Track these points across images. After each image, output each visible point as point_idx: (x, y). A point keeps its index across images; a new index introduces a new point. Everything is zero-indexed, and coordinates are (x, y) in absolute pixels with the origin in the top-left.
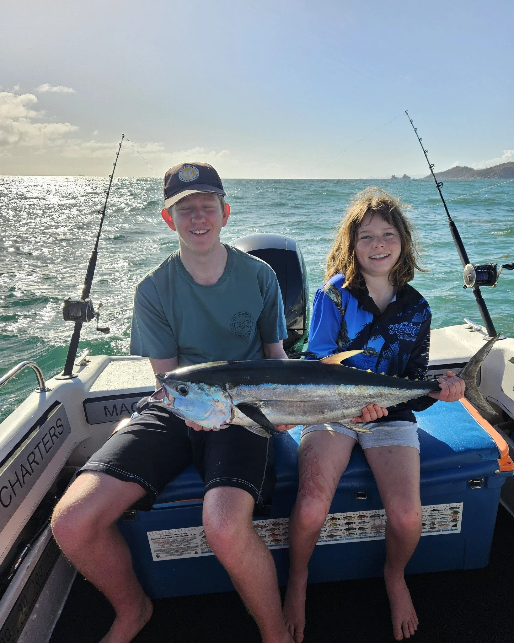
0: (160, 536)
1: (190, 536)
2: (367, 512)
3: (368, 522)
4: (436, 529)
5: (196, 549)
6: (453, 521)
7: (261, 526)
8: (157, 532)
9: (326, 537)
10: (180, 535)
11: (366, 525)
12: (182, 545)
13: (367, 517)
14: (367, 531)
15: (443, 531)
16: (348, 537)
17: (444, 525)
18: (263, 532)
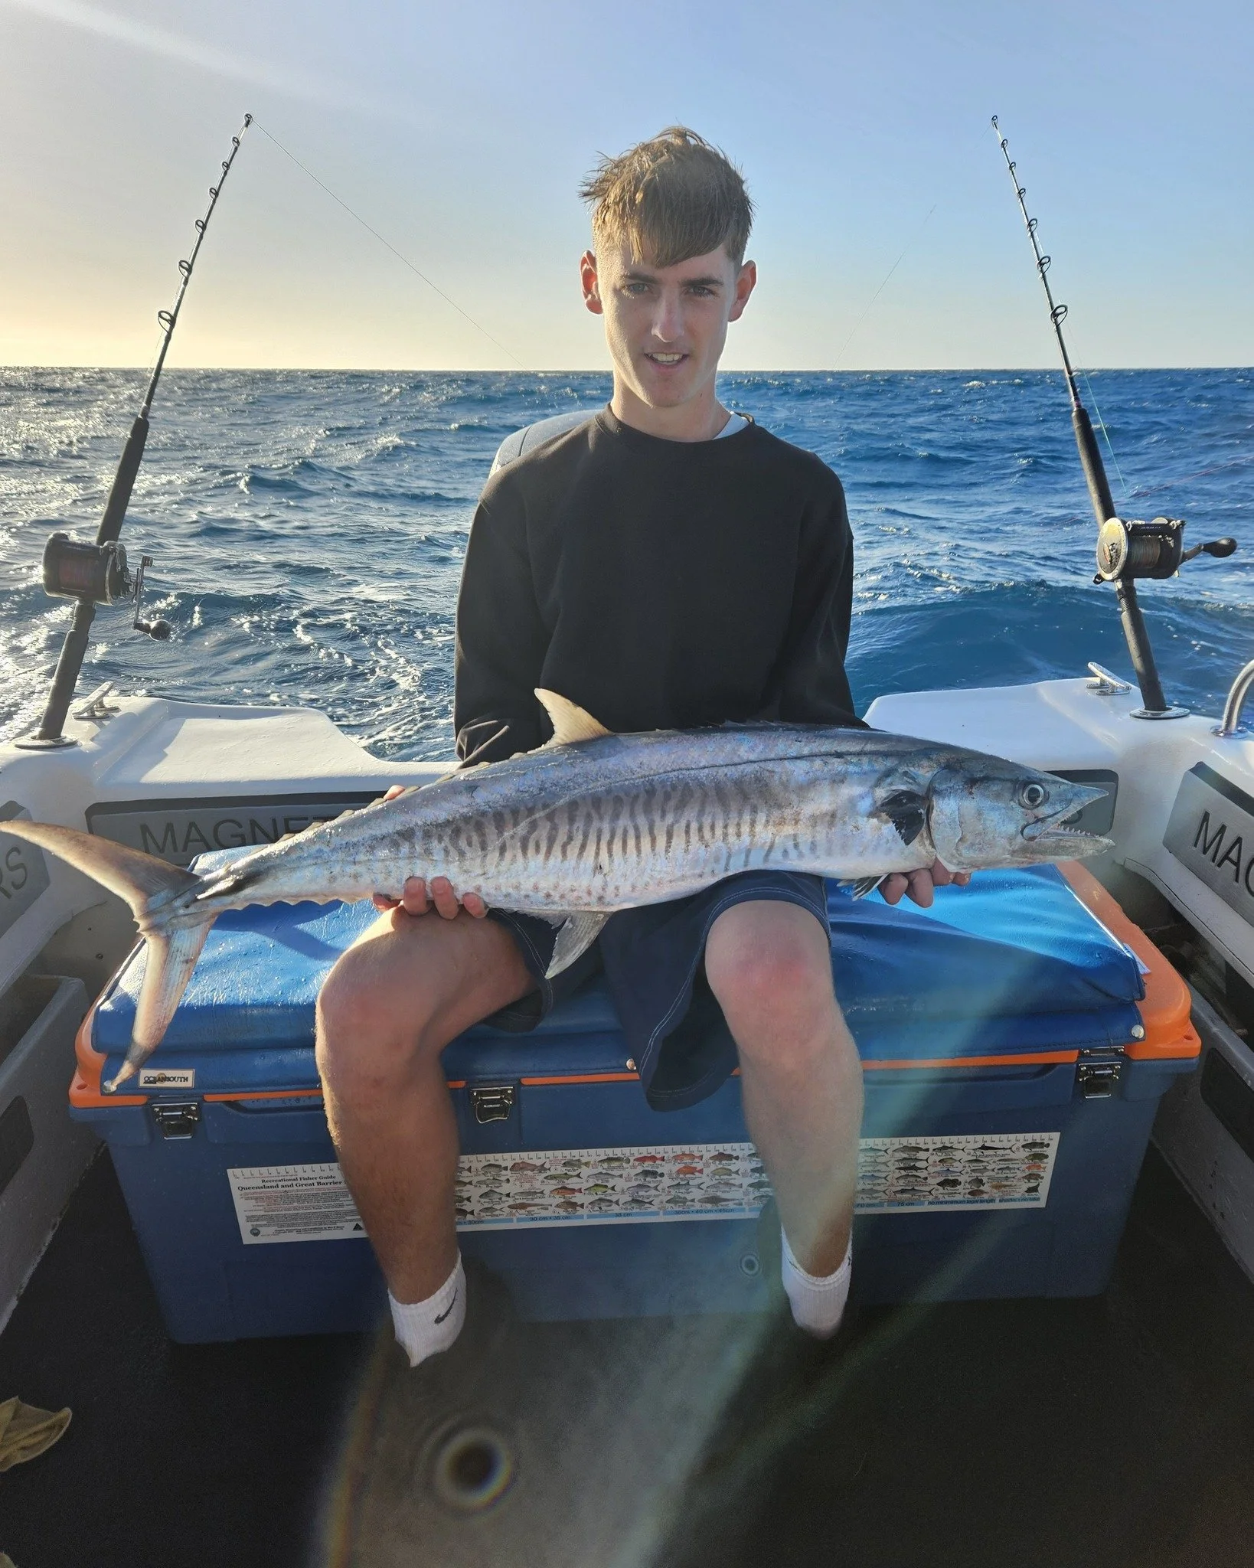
0: (263, 1181)
4: (985, 1197)
6: (1029, 1177)
7: (533, 1168)
8: (255, 1170)
9: (699, 1201)
10: (315, 1181)
12: (320, 1207)
15: (1000, 1201)
16: (757, 1205)
17: (1005, 1186)
18: (538, 1182)
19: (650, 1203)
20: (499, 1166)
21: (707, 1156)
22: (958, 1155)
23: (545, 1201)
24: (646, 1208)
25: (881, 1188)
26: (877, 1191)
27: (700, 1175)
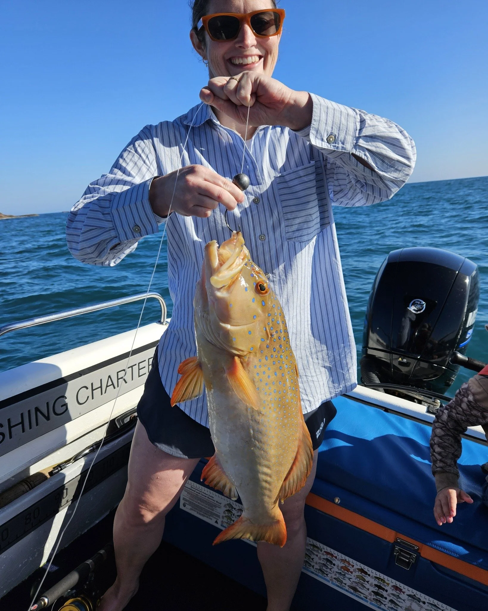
0: (191, 487)
1: (215, 502)
2: (406, 587)
5: (218, 518)
9: (348, 586)
10: (207, 496)
11: (399, 602)
12: (206, 507)
13: (404, 593)
16: (374, 603)
19: (327, 575)
21: (355, 567)
24: (325, 576)
27: (351, 574)
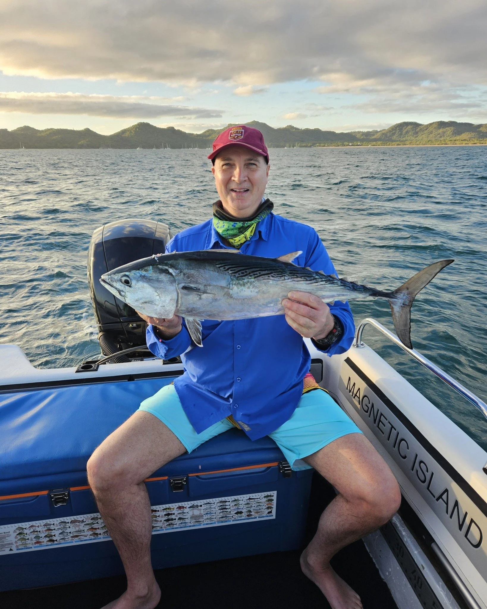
1: (3, 534)
2: (186, 503)
3: (187, 513)
4: (253, 517)
5: (11, 546)
6: (268, 508)
7: (79, 522)
11: (185, 516)
13: (186, 508)
14: (187, 521)
15: (259, 518)
16: (168, 528)
17: (259, 512)
18: (82, 527)
20: (65, 522)
22: (241, 502)
23: (85, 534)
25: (214, 517)
26: (213, 518)
